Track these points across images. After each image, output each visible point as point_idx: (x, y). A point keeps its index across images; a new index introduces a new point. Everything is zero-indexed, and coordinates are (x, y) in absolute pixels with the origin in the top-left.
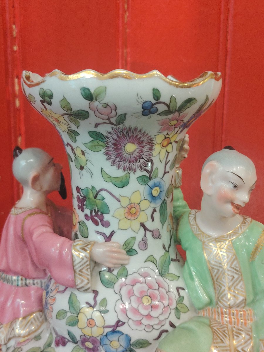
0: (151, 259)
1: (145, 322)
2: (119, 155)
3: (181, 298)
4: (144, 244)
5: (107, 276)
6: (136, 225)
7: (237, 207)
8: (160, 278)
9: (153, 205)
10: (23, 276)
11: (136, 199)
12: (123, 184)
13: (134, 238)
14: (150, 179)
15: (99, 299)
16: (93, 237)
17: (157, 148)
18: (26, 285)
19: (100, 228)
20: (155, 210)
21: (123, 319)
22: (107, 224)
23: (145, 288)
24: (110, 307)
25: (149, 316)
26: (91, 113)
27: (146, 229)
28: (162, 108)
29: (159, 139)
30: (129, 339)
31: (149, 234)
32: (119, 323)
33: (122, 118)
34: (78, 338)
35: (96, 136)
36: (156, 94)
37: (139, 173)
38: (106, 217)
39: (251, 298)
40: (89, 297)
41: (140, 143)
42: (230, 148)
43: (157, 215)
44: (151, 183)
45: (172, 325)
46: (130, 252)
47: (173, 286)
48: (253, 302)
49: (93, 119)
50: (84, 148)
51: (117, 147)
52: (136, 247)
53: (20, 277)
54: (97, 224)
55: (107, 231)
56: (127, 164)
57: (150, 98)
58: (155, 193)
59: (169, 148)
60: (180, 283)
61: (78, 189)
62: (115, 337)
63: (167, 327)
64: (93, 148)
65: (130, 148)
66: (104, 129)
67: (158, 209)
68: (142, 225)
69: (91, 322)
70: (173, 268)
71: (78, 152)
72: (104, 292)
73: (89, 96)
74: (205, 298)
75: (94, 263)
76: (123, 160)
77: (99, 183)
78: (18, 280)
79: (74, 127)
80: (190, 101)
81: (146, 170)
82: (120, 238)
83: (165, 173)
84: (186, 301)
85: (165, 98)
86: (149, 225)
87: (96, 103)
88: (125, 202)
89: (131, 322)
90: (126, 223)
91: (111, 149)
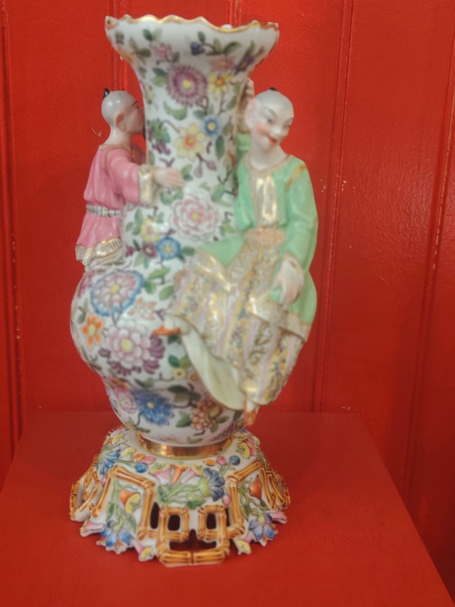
0: (204, 186)
1: (193, 232)
2: (178, 90)
3: (227, 221)
4: (200, 172)
5: (167, 196)
6: (192, 154)
7: (274, 141)
8: (211, 203)
9: (208, 139)
10: (106, 206)
11: (193, 131)
12: (181, 116)
13: (190, 166)
14: (205, 114)
15: (158, 212)
16: (158, 163)
17: (211, 87)
18: (109, 215)
19: (164, 156)
20: (210, 144)
21: (174, 227)
22: (168, 152)
23: (196, 207)
24: (165, 218)
25: (196, 228)
26: (152, 51)
27: (201, 159)
28: (208, 49)
29: (212, 78)
30: (178, 245)
31: (204, 165)
32: (171, 232)
33: (176, 57)
34: (141, 245)
35: (159, 72)
36: (202, 37)
37: (196, 108)
38: (169, 146)
39: (283, 221)
40: (150, 212)
41: (195, 80)
42: (273, 89)
43: (213, 149)
44: (207, 118)
45: (216, 239)
46: (187, 177)
47: (222, 210)
48: (285, 226)
49: (154, 57)
50: (151, 84)
51: (176, 82)
52: (192, 173)
53: (104, 208)
54: (160, 151)
55: (168, 158)
56: (184, 99)
57: (195, 39)
58: (211, 127)
59: (224, 88)
60: (230, 210)
61: (149, 122)
62: (167, 243)
63: (211, 239)
64: (157, 83)
65: (187, 84)
66: (164, 66)
67: (214, 142)
68: (199, 156)
69: (150, 231)
70: (226, 198)
71: (147, 88)
72: (163, 208)
73: (149, 36)
74: (246, 221)
75: (156, 185)
76: (181, 94)
77: (163, 116)
78: (102, 210)
79: (142, 65)
80: (233, 45)
81: (202, 106)
82: (178, 165)
83: (221, 111)
84: (232, 224)
85: (209, 39)
86: (205, 155)
87: (154, 43)
88: (183, 133)
89: (181, 232)
90: (183, 152)
91: (171, 83)
